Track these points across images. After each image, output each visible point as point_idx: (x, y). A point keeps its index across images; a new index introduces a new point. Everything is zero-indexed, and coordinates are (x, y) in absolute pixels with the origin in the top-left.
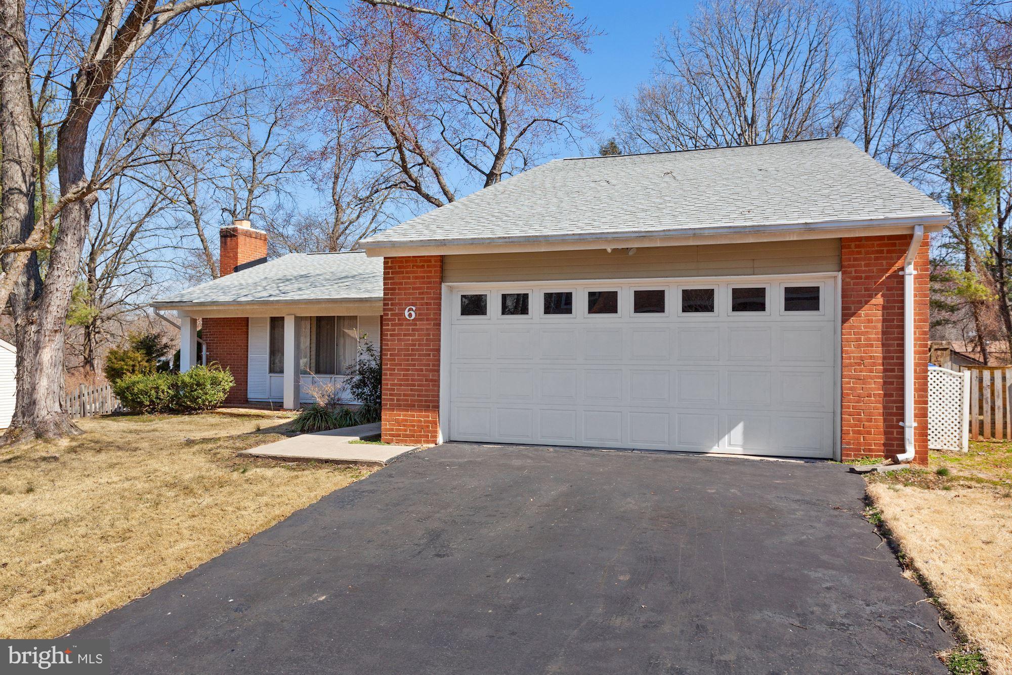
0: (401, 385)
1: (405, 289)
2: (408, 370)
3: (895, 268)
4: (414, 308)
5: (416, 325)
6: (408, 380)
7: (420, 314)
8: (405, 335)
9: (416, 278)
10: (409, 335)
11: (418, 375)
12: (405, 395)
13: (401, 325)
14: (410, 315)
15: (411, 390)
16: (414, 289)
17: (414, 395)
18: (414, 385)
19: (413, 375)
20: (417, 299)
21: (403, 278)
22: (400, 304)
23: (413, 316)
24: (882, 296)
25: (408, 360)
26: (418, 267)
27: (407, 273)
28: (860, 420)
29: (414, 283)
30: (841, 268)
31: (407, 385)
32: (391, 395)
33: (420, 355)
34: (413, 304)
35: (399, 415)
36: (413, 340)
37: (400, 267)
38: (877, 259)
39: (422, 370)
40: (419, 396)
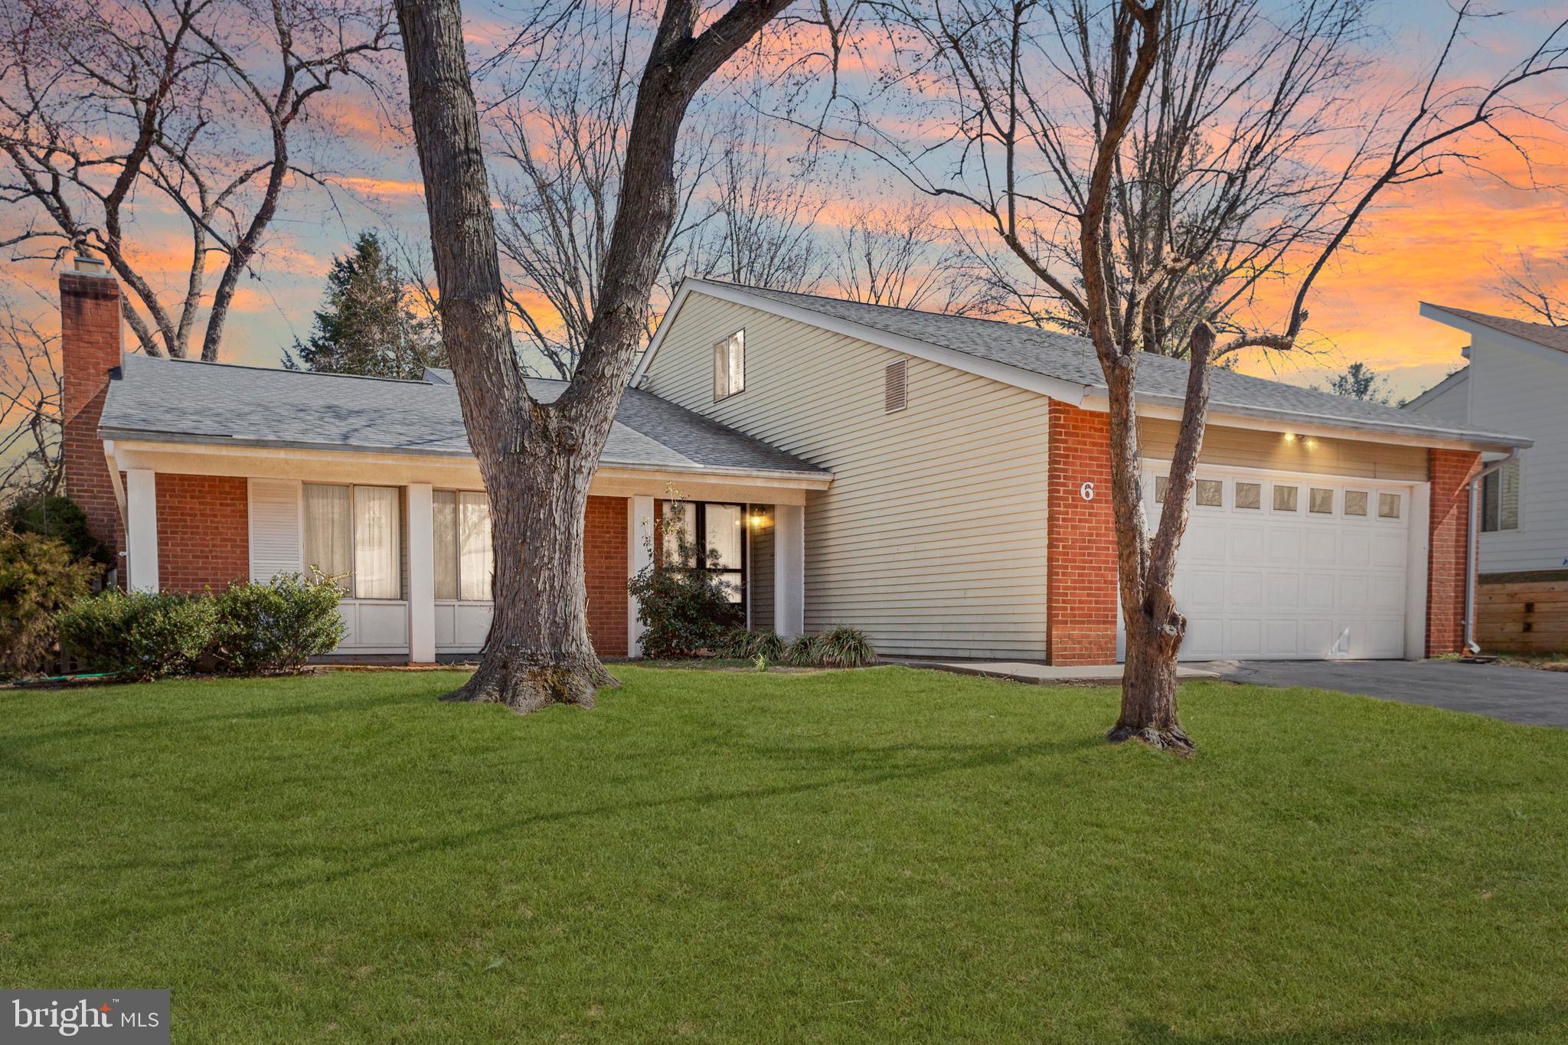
0: (1075, 588)
1: (1081, 458)
2: (1084, 568)
3: (1464, 483)
4: (1092, 485)
5: (1093, 508)
6: (1083, 581)
7: (1098, 494)
8: (1080, 521)
9: (1094, 444)
10: (1086, 521)
11: (1097, 575)
12: (1080, 602)
13: (1076, 506)
14: (1087, 494)
15: (1088, 595)
16: (1091, 459)
17: (1090, 602)
18: (1090, 588)
19: (1090, 575)
20: (1094, 473)
21: (1079, 443)
22: (1075, 478)
23: (1091, 496)
24: (1458, 507)
25: (1084, 555)
26: (1096, 430)
27: (1083, 436)
28: (1440, 620)
29: (1092, 452)
30: (1431, 477)
31: (1083, 589)
32: (1064, 602)
33: (1098, 548)
34: (1090, 480)
35: (1074, 629)
36: (1089, 528)
37: (1075, 427)
38: (1455, 473)
39: (1100, 569)
40: (1097, 602)
